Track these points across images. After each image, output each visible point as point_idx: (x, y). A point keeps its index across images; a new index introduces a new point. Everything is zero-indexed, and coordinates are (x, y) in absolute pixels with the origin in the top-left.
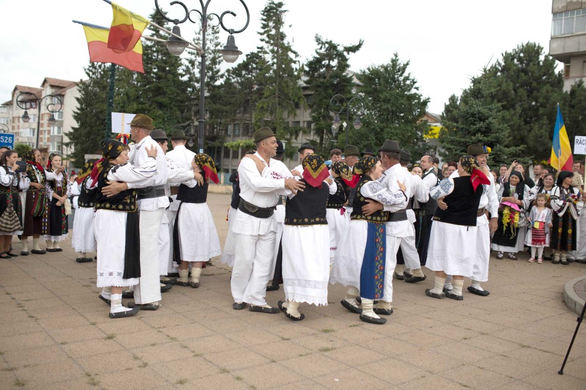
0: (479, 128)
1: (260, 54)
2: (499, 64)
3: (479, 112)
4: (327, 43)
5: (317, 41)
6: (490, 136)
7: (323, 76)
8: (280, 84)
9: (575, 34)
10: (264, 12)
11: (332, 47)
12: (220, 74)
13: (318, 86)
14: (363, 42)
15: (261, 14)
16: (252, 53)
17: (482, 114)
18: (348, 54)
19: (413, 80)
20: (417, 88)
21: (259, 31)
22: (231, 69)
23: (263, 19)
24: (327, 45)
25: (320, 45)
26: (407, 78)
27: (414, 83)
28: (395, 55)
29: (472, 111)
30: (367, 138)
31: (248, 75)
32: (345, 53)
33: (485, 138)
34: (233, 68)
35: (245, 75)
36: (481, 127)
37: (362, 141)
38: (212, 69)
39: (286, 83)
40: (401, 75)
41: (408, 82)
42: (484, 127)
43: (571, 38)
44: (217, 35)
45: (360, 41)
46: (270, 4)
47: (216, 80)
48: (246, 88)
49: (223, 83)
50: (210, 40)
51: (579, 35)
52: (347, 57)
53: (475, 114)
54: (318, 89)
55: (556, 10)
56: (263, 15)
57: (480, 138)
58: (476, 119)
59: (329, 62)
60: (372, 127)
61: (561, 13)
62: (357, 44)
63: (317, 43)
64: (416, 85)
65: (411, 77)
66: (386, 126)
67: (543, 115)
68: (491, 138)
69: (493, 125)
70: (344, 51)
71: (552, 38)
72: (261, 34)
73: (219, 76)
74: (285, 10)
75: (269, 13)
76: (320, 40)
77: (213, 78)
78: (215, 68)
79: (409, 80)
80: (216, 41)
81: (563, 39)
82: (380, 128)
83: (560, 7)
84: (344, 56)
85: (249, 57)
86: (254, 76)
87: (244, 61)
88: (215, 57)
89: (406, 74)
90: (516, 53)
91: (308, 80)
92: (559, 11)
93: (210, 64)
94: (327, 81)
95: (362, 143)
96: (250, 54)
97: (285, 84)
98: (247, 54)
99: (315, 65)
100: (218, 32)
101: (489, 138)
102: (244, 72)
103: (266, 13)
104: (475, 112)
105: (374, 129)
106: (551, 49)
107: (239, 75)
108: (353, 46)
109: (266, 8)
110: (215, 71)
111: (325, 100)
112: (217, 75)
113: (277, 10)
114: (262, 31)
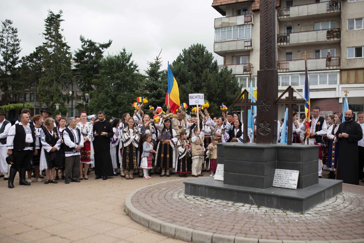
0: (153, 94)
1: (46, 48)
2: (182, 56)
3: (153, 85)
4: (88, 41)
5: (81, 40)
6: (160, 99)
7: (87, 62)
8: (56, 67)
9: (227, 40)
10: (47, 20)
11: (92, 44)
12: (18, 60)
13: (83, 69)
14: (112, 41)
15: (45, 21)
16: (40, 47)
17: (155, 85)
18: (103, 49)
19: (135, 65)
20: (138, 71)
21: (44, 33)
22: (25, 57)
23: (46, 25)
24: (88, 43)
25: (84, 43)
26: (131, 64)
27: (136, 67)
28: (123, 50)
29: (149, 84)
30: (106, 102)
31: (38, 61)
32: (101, 49)
33: (157, 100)
34: (26, 56)
35: (36, 61)
36: (155, 93)
37: (103, 103)
38: (12, 57)
39: (60, 66)
40: (128, 62)
41: (132, 67)
42: (156, 93)
43: (225, 42)
44: (15, 34)
45: (110, 41)
46: (51, 15)
47: (16, 64)
48: (36, 70)
49: (20, 66)
50: (11, 37)
51: (229, 41)
52: (102, 51)
53: (151, 86)
54: (83, 71)
55: (216, 26)
56: (47, 22)
57: (154, 100)
58: (152, 89)
59: (90, 54)
60: (110, 94)
61: (219, 28)
62: (108, 43)
63: (81, 41)
64: (137, 69)
65: (134, 64)
66: (118, 94)
67: (204, 86)
68: (161, 100)
69: (162, 92)
70: (100, 47)
71: (215, 43)
72: (45, 34)
73: (17, 61)
74: (62, 19)
75: (51, 21)
76: (83, 40)
77: (14, 63)
78: (15, 56)
79: (133, 65)
80: (15, 38)
81: (221, 43)
82: (114, 95)
83: (219, 25)
84: (100, 50)
85: (38, 49)
86: (41, 62)
87: (34, 52)
88: (14, 49)
89: (130, 62)
90: (191, 50)
91: (77, 65)
92: (218, 27)
93: (11, 53)
94: (89, 65)
95: (103, 105)
96: (38, 47)
97: (59, 68)
98: (37, 47)
99: (80, 55)
100: (16, 32)
101: (160, 100)
102: (35, 59)
103: (48, 21)
104: (151, 85)
105: (110, 96)
106: (215, 49)
107: (32, 61)
108: (106, 44)
109: (48, 18)
110: (15, 58)
111: (88, 78)
112: (16, 61)
113: (56, 19)
114: (46, 32)
